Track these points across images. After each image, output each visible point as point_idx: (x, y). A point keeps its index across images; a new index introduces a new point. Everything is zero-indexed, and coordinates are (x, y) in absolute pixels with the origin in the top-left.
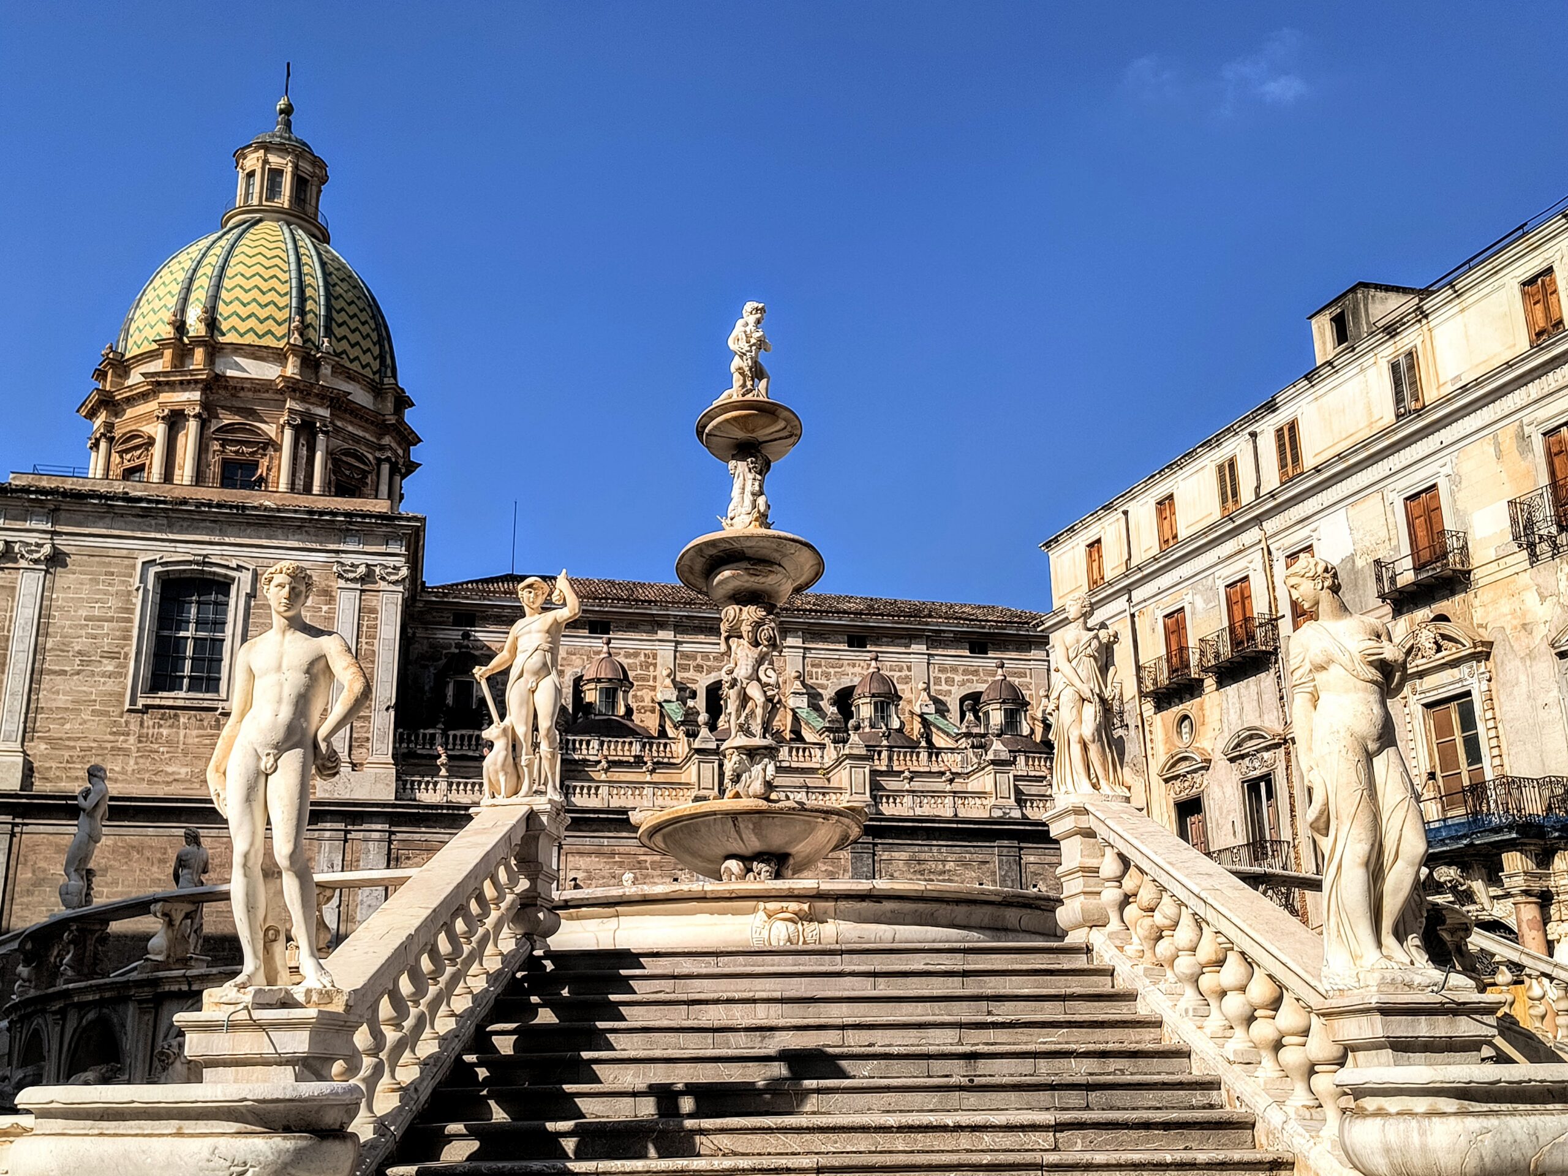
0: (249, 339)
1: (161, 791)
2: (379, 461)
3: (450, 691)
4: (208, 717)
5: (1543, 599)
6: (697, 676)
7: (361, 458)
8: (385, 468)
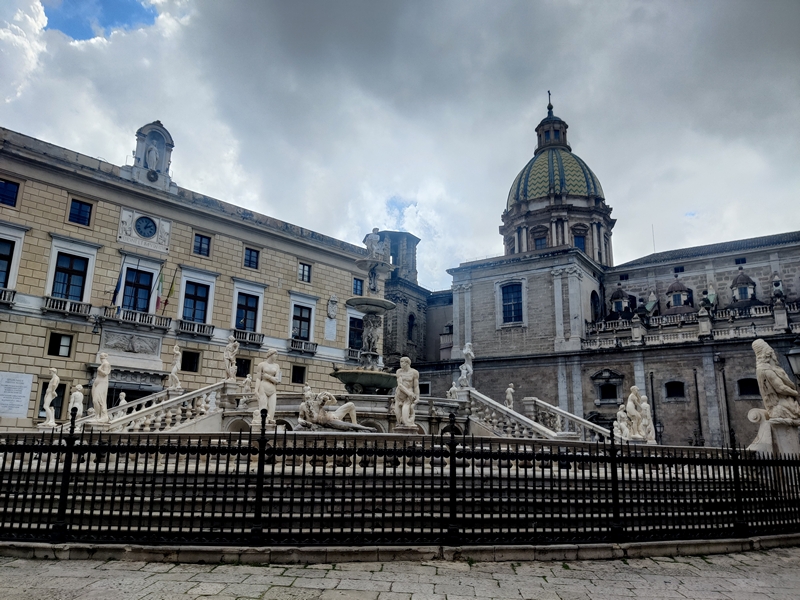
0: (538, 196)
1: (509, 354)
2: (592, 225)
3: (614, 306)
4: (520, 329)
6: (726, 282)
7: (583, 226)
8: (595, 227)
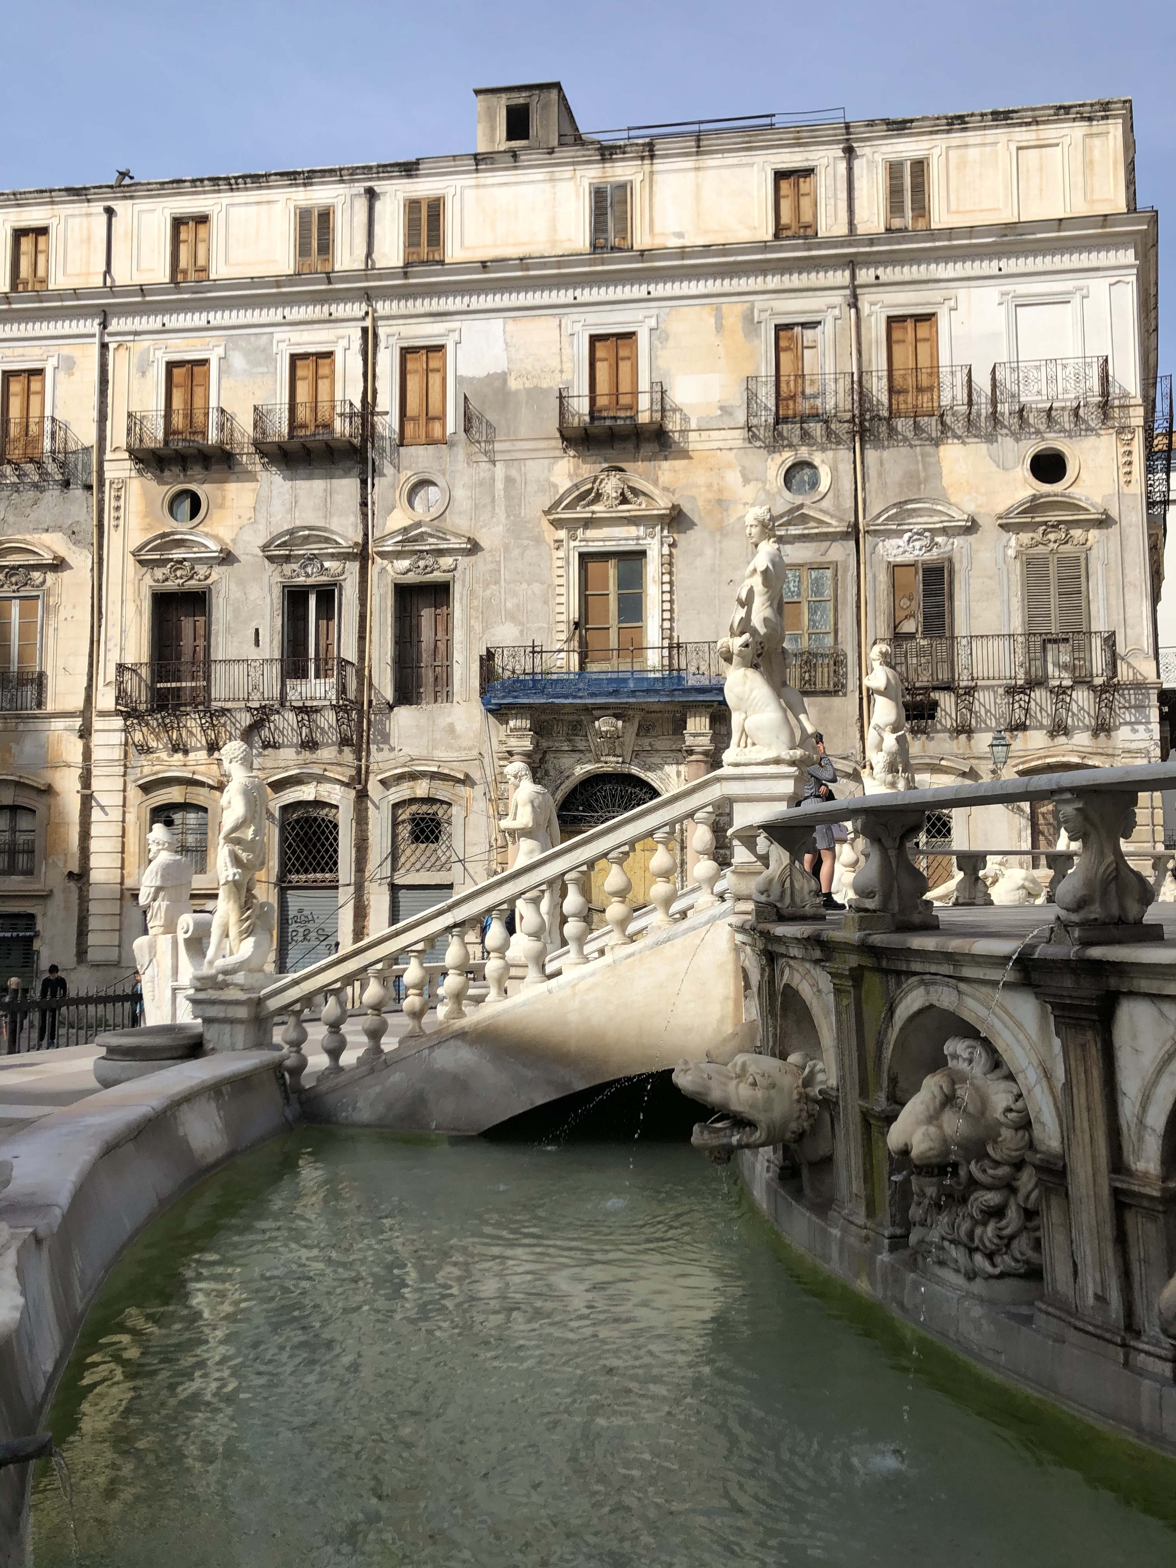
5: (746, 480)
